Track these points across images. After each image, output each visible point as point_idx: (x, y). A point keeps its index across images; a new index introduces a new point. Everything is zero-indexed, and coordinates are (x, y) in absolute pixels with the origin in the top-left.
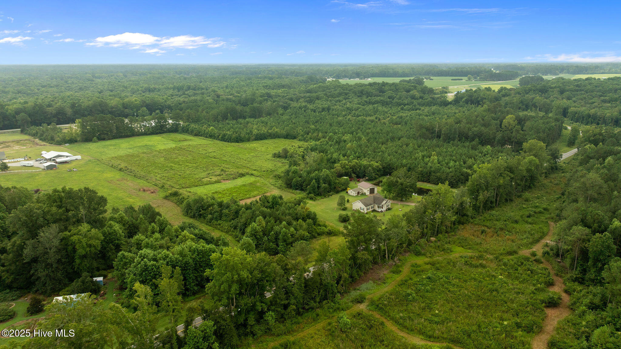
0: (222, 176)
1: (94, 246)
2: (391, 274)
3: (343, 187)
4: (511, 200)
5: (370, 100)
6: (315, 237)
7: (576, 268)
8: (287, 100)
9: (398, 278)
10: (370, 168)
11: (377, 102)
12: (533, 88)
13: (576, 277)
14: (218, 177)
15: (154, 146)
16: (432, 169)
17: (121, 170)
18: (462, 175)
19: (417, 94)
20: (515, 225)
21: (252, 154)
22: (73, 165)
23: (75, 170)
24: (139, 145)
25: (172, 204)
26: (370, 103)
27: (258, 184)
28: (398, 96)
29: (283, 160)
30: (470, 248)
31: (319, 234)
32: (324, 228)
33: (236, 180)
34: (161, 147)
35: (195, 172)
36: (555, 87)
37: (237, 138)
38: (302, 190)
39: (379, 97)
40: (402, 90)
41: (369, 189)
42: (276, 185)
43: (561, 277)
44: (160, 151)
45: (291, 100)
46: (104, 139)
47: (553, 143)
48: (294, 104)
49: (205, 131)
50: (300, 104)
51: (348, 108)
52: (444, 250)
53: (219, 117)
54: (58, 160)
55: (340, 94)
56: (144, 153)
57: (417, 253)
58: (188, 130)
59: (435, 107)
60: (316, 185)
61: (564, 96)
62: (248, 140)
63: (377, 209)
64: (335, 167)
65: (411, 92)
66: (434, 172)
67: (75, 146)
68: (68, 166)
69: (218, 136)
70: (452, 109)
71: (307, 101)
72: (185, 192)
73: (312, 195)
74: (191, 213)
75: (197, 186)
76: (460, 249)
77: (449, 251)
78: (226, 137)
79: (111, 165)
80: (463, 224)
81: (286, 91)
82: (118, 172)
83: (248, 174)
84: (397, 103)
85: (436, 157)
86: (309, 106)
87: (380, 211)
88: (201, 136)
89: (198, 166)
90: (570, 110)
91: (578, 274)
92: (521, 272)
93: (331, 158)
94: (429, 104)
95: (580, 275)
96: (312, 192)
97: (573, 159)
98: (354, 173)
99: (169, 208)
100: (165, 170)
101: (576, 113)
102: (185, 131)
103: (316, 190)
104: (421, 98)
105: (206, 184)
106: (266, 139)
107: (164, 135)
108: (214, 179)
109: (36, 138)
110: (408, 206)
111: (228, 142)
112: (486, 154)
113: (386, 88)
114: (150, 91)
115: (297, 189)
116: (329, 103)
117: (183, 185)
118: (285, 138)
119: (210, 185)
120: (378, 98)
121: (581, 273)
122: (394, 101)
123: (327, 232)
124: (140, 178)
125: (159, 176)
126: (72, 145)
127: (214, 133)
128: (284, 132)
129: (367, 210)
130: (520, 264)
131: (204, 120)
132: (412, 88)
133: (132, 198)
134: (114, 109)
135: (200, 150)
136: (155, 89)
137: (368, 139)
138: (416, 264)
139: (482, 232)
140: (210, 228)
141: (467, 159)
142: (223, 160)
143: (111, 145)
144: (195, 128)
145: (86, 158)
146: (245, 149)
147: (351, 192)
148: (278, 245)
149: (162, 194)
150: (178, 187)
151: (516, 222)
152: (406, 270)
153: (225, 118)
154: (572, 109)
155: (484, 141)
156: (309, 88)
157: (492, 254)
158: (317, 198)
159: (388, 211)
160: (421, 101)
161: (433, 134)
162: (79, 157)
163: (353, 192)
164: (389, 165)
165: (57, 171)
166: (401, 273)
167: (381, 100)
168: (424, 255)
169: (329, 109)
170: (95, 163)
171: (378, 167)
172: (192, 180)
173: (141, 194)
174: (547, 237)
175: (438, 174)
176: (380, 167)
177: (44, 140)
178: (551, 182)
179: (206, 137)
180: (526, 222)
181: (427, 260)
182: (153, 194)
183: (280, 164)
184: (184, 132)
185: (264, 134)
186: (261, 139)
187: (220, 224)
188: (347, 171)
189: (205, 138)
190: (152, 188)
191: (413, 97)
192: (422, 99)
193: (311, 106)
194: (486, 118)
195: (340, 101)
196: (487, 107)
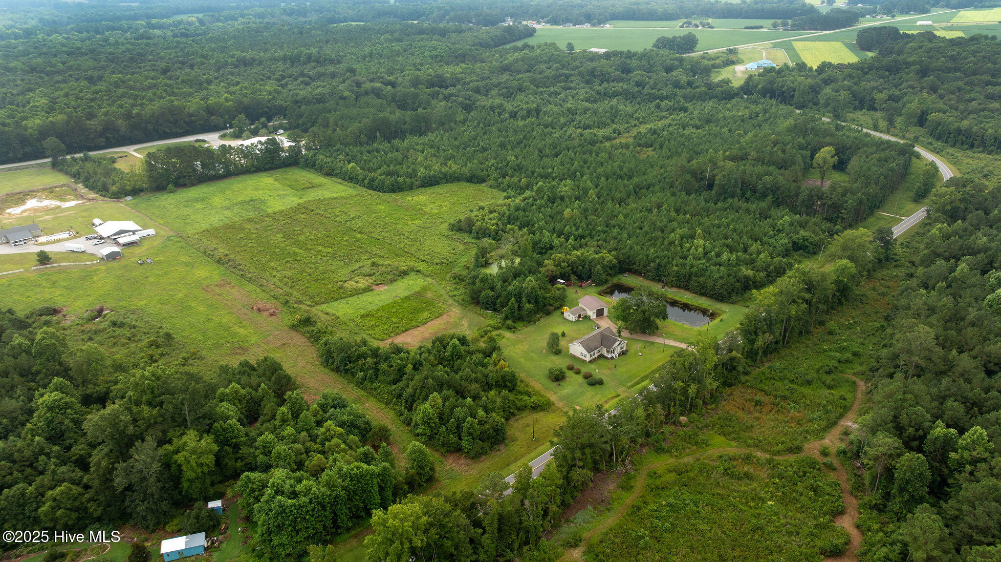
0: (373, 277)
1: (207, 465)
2: (620, 491)
3: (557, 304)
4: (808, 332)
5: (605, 89)
6: (513, 414)
7: (878, 489)
8: (469, 93)
9: (629, 499)
10: (598, 267)
11: (616, 94)
12: (876, 64)
13: (876, 503)
14: (368, 278)
15: (263, 202)
16: (694, 270)
17: (219, 261)
18: (738, 281)
19: (684, 79)
20: (806, 390)
21: (417, 222)
22: (145, 248)
23: (149, 261)
24: (240, 199)
25: (303, 340)
26: (605, 94)
27: (429, 295)
28: (652, 82)
29: (467, 238)
30: (734, 439)
31: (519, 409)
32: (527, 398)
33: (395, 283)
34: (276, 205)
35: (333, 268)
36: (914, 63)
37: (393, 186)
38: (495, 310)
39: (621, 84)
40: (659, 68)
41: (595, 311)
42: (456, 298)
43: (856, 497)
44: (274, 216)
45: (477, 91)
46: (184, 186)
47: (892, 192)
48: (484, 101)
49: (341, 168)
50: (491, 101)
51: (569, 110)
52: (696, 443)
53: (362, 136)
54: (122, 240)
55: (556, 79)
56: (250, 220)
57: (658, 449)
58: (314, 165)
59: (711, 103)
60: (516, 306)
61: (925, 85)
62: (411, 188)
63: (606, 354)
64: (546, 266)
65: (674, 73)
66: (696, 275)
67: (142, 201)
68: (137, 250)
69: (363, 180)
70: (740, 109)
71: (502, 94)
72: (320, 314)
73: (509, 322)
74: (332, 363)
75: (337, 300)
76: (721, 439)
77: (704, 446)
78: (376, 183)
79: (202, 250)
80: (730, 385)
81: (469, 68)
82: (215, 266)
83: (412, 269)
84: (650, 94)
85: (701, 242)
86: (506, 105)
87: (610, 357)
88: (336, 176)
89: (336, 252)
90: (929, 117)
91: (879, 499)
92: (801, 490)
93: (540, 241)
94: (702, 97)
95: (880, 501)
96: (510, 316)
97: (917, 233)
98: (574, 273)
99: (300, 348)
100: (287, 262)
101: (940, 124)
102: (310, 165)
103: (517, 312)
104: (690, 84)
105: (351, 296)
106: (439, 184)
107: (278, 173)
108: (363, 283)
109: (78, 183)
110: (653, 343)
111: (379, 191)
112: (781, 229)
113: (634, 63)
114: (245, 65)
115: (487, 309)
116: (539, 101)
117: (317, 299)
118: (468, 181)
119: (356, 297)
120: (619, 86)
121: (883, 497)
122: (645, 91)
123: (531, 406)
124: (250, 280)
125: (278, 275)
126: (137, 200)
127: (356, 174)
128: (466, 170)
129: (591, 356)
130: (801, 474)
131: (338, 146)
132: (676, 63)
133: (243, 327)
134: (193, 118)
135: (337, 211)
136: (254, 60)
137: (599, 192)
138: (655, 473)
139: (756, 404)
140: (363, 393)
141: (750, 241)
142: (373, 237)
143: (197, 200)
144: (326, 163)
145: (163, 233)
146: (407, 210)
147: (569, 315)
148: (460, 439)
149: (288, 319)
150: (309, 303)
151: (809, 383)
152: (640, 483)
153: (372, 138)
154: (934, 116)
155: (781, 199)
156: (506, 62)
157: (765, 451)
158: (516, 325)
159: (623, 357)
160: (690, 92)
161: (702, 182)
162: (151, 232)
163: (572, 316)
164: (629, 257)
165: (123, 263)
166: (633, 490)
167: (624, 90)
168: (668, 451)
169: (538, 111)
170: (178, 245)
171: (610, 261)
172: (330, 286)
173: (255, 316)
174: (851, 415)
175: (702, 279)
176: (615, 261)
177: (92, 188)
178: (874, 289)
179: (344, 179)
180: (823, 383)
181: (672, 461)
182: (273, 318)
183: (462, 247)
184: (307, 166)
185: (434, 176)
186: (431, 185)
187: (376, 389)
188: (563, 271)
189: (342, 181)
190: (271, 304)
191: (677, 85)
192: (691, 87)
193: (509, 106)
194: (789, 146)
195: (557, 94)
196: (793, 123)
